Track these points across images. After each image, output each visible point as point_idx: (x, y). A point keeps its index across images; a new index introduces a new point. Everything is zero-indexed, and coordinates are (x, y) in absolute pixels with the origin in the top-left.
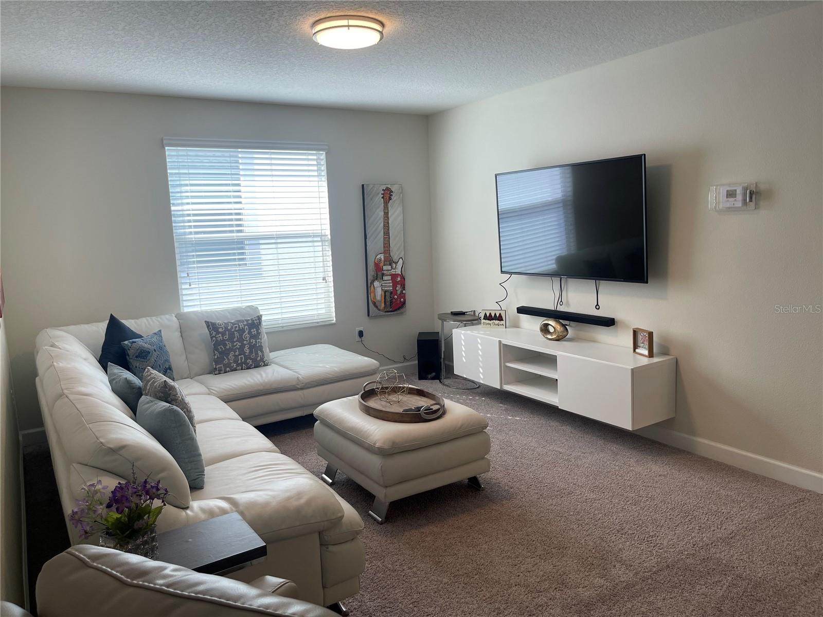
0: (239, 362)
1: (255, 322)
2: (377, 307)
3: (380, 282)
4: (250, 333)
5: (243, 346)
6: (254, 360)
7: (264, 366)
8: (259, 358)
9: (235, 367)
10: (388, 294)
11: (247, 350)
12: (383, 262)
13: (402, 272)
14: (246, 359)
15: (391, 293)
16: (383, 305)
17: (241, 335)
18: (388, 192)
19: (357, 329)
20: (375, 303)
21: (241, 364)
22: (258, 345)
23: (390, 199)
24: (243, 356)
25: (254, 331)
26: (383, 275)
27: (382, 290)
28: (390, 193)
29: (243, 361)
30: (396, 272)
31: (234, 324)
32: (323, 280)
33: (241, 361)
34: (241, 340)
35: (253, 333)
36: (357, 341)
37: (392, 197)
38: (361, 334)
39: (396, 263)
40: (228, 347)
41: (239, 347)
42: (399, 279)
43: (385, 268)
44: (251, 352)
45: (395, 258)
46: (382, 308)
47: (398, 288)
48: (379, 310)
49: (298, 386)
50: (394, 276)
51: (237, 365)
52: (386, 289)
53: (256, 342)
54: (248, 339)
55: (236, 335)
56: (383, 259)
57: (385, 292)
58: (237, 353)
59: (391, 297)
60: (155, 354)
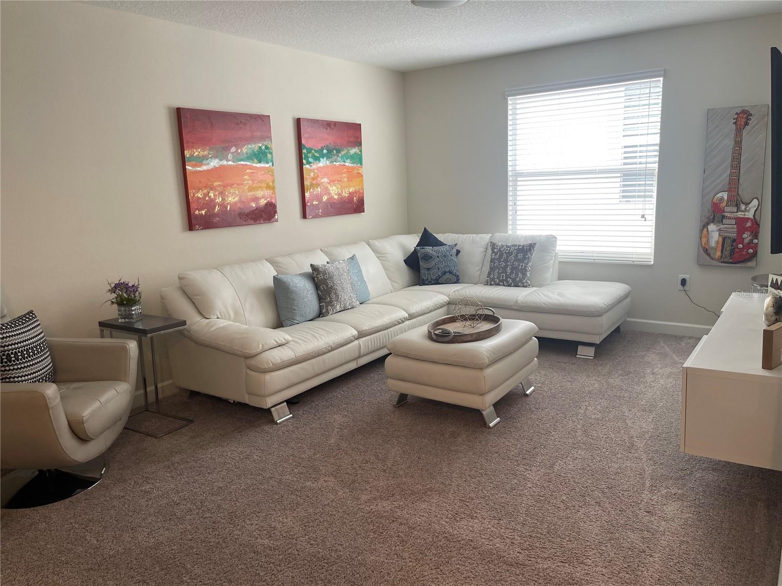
0: (501, 279)
1: (525, 248)
2: (709, 255)
3: (717, 226)
4: (516, 256)
5: (506, 267)
6: (514, 280)
7: (522, 287)
8: (518, 279)
9: (497, 282)
10: (728, 242)
11: (509, 270)
12: (725, 202)
13: (756, 217)
14: (507, 278)
15: (734, 241)
16: (719, 254)
17: (507, 257)
18: (745, 116)
19: (680, 276)
20: (707, 250)
21: (503, 281)
22: (520, 268)
23: (746, 124)
24: (504, 274)
25: (520, 256)
26: (723, 217)
27: (720, 235)
28: (747, 117)
29: (504, 278)
30: (745, 215)
31: (507, 246)
32: (642, 217)
33: (503, 278)
34: (506, 261)
35: (519, 257)
36: (678, 289)
37: (750, 122)
38: (684, 282)
39: (747, 204)
40: (495, 265)
41: (503, 266)
42: (749, 224)
43: (727, 209)
44: (512, 273)
45: (746, 198)
46: (717, 257)
47: (746, 236)
48: (712, 259)
49: (514, 307)
50: (741, 222)
51: (500, 281)
52: (726, 234)
53: (519, 265)
54: (512, 261)
55: (504, 256)
56: (726, 199)
57: (724, 239)
58: (500, 271)
59: (732, 246)
60: (437, 260)
